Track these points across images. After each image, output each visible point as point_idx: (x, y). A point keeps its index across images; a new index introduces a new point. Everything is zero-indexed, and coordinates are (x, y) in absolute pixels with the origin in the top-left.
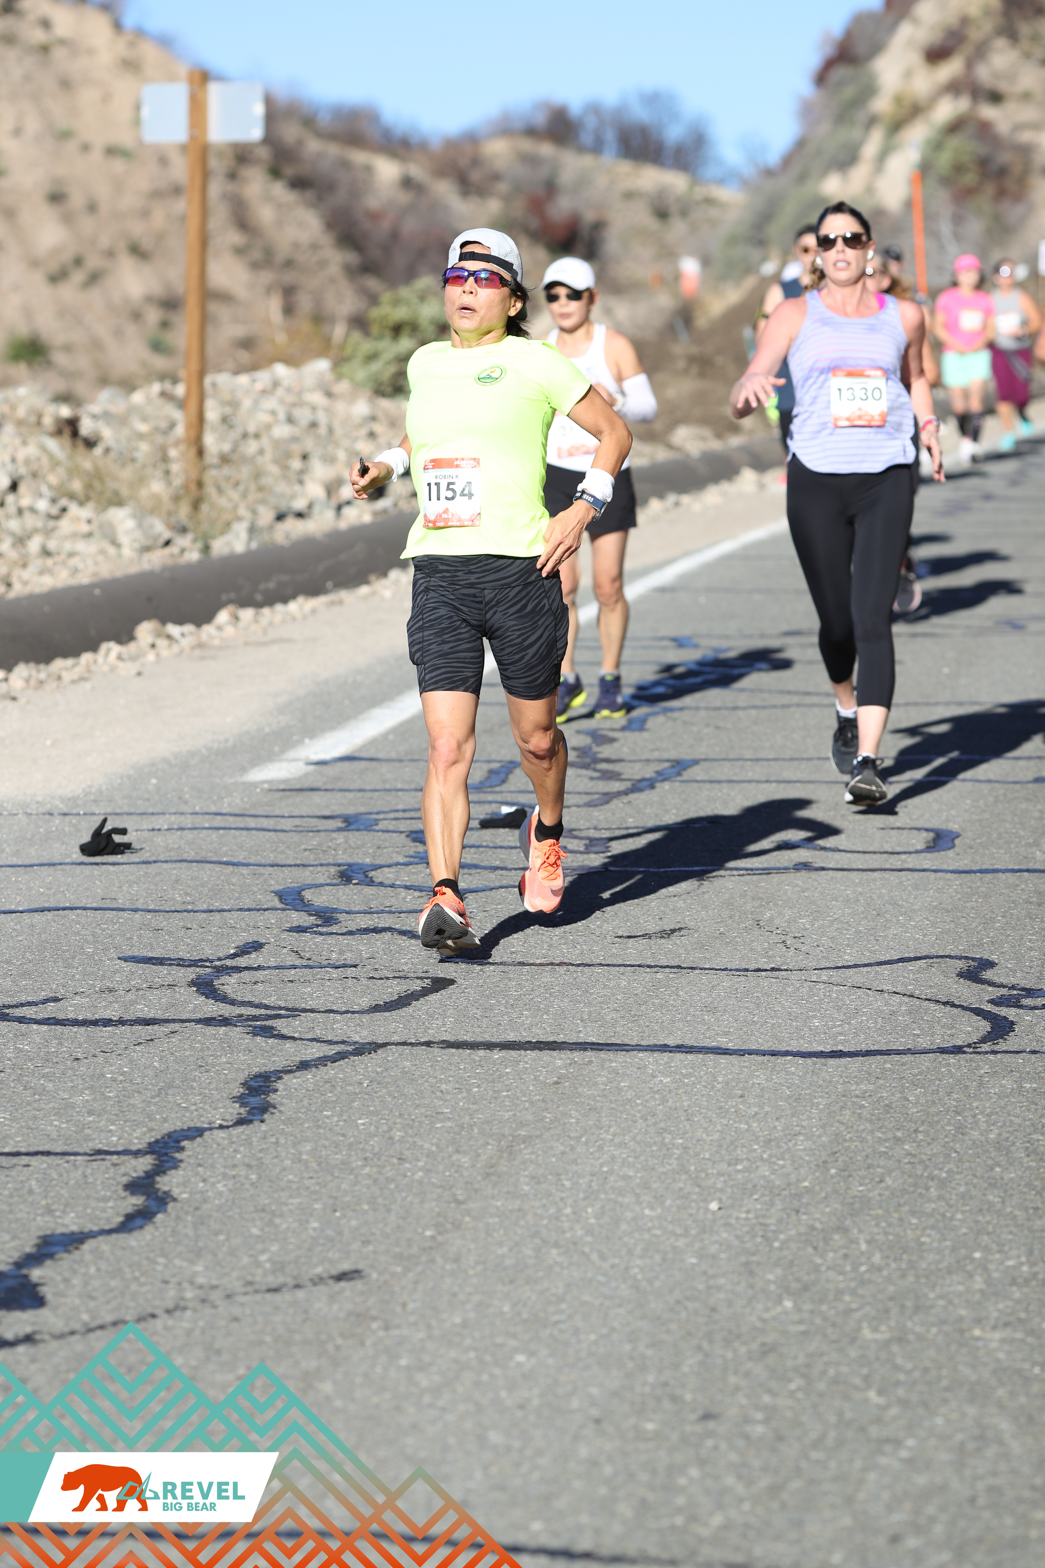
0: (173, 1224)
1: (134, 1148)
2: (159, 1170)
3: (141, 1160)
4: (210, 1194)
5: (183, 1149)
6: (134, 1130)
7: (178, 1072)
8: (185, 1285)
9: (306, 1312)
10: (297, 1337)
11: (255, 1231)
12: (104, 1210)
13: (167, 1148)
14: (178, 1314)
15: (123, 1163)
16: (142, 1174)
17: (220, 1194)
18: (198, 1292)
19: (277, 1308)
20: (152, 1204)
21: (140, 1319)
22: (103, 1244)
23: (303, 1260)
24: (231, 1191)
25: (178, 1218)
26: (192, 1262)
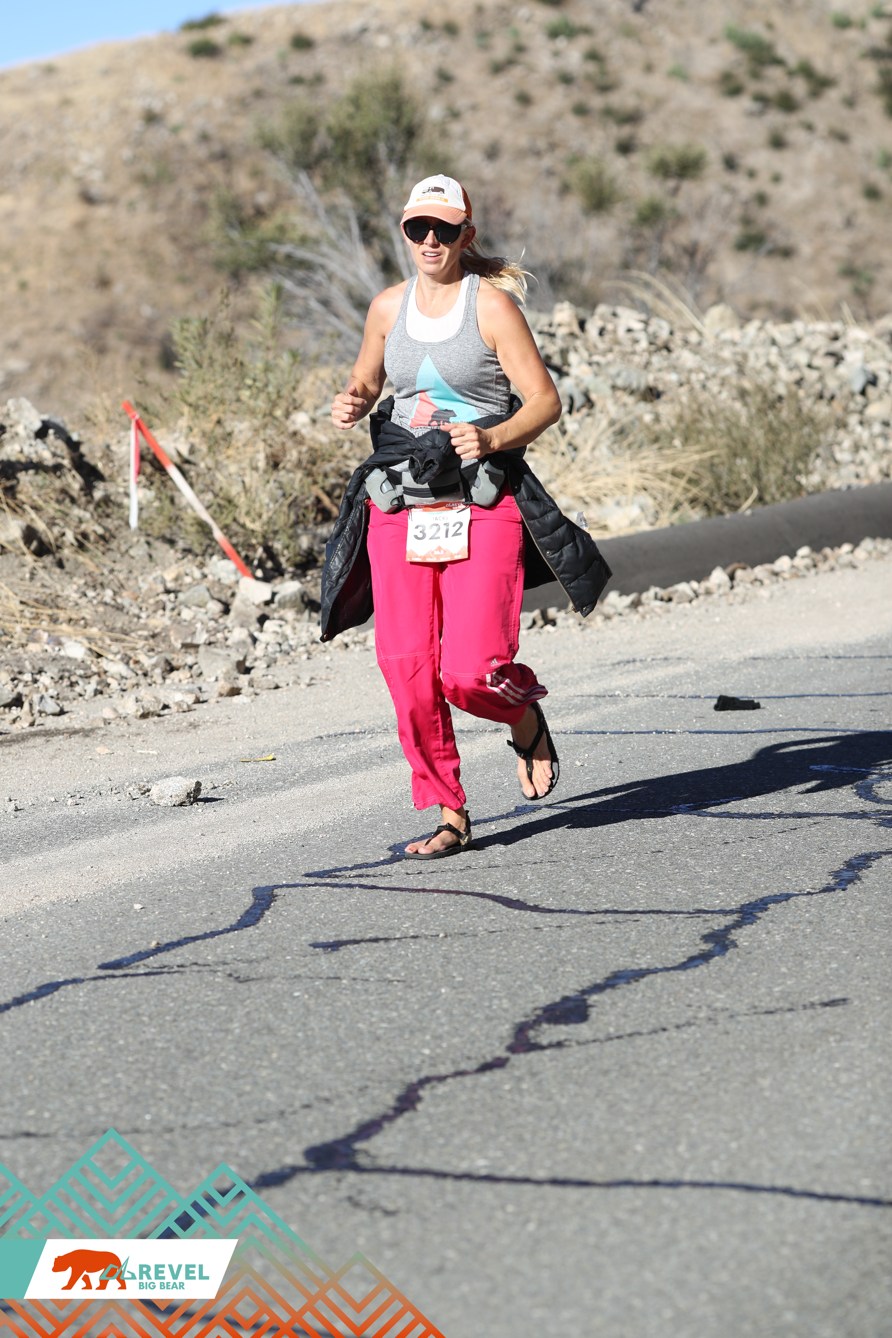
0: (723, 964)
1: (728, 909)
2: (738, 925)
3: (728, 917)
4: (766, 943)
5: (766, 910)
6: (737, 896)
7: (800, 852)
8: (704, 1008)
9: (785, 1028)
10: (766, 1046)
11: (784, 970)
12: (676, 953)
13: (753, 909)
14: (684, 1028)
15: (713, 920)
16: (722, 927)
17: (774, 943)
18: (710, 1013)
19: (763, 1025)
20: (718, 948)
21: (655, 1032)
22: (659, 979)
23: (807, 991)
24: (784, 940)
25: (730, 960)
26: (719, 992)
